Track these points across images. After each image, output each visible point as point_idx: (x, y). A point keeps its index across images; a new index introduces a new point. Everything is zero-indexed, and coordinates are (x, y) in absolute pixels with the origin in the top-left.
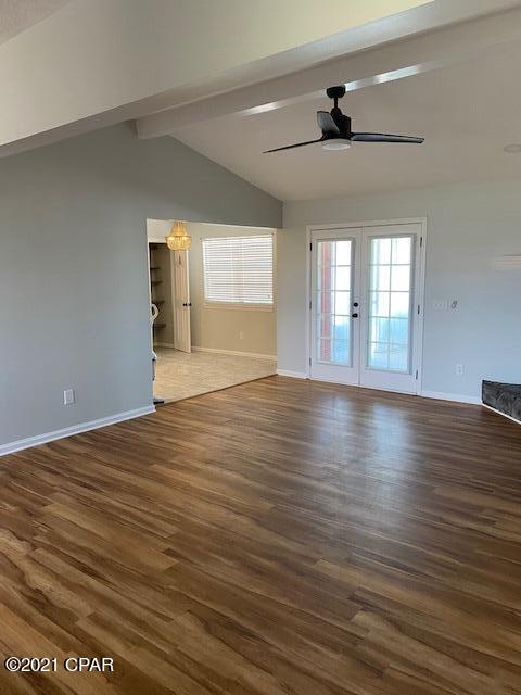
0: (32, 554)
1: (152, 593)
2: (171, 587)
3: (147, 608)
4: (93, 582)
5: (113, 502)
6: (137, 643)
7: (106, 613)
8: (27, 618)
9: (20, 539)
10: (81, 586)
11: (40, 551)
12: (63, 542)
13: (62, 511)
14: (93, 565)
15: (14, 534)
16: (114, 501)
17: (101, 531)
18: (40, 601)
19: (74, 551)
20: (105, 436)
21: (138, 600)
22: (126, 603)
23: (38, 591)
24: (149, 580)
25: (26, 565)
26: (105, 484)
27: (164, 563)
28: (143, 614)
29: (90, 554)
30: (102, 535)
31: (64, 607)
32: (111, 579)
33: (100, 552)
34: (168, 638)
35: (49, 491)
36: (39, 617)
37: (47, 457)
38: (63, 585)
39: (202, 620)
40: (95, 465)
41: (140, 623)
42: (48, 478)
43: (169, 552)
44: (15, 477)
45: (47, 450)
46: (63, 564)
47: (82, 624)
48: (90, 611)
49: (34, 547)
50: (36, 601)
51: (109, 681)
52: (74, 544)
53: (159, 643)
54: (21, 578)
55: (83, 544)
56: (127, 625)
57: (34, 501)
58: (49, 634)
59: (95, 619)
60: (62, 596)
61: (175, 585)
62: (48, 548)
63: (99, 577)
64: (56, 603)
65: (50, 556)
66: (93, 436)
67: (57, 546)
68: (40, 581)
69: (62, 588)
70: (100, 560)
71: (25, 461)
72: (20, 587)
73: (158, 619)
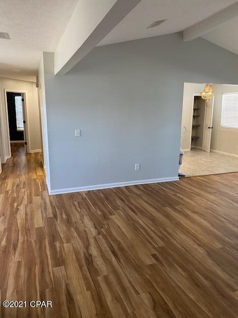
0: (97, 237)
1: (137, 275)
2: (147, 276)
3: (130, 282)
4: (114, 259)
5: (140, 221)
6: (117, 299)
7: (112, 278)
8: (81, 267)
9: (96, 228)
10: (108, 260)
11: (100, 236)
12: (110, 234)
13: (117, 220)
14: (118, 251)
15: (94, 225)
17: (129, 235)
18: (89, 260)
19: (113, 241)
20: (151, 187)
21: (129, 276)
22: (123, 276)
23: (90, 255)
24: (138, 268)
25: (92, 241)
26: (141, 212)
27: (149, 261)
28: (127, 285)
29: (119, 244)
30: (128, 237)
31: (97, 267)
32: (122, 261)
33: (124, 245)
34: (133, 304)
35: (116, 208)
36: (85, 268)
37: (123, 192)
38: (102, 256)
39: (153, 300)
40: (140, 201)
41: (124, 290)
42: (119, 202)
43: (154, 256)
44: (107, 199)
45: (125, 189)
46: (106, 245)
47: (100, 279)
48: (105, 273)
49: (99, 234)
50: (88, 260)
51: (97, 315)
52: (115, 237)
53: (127, 305)
54: (87, 247)
55: (119, 239)
56: (117, 288)
57: (109, 212)
58: (85, 278)
59: (106, 279)
60: (99, 262)
61: (149, 275)
62: (104, 236)
63: (118, 258)
64: (95, 264)
65: (103, 240)
66: (146, 186)
67: (108, 236)
68: (94, 251)
69: (101, 258)
70: (121, 249)
71: (114, 192)
72: (85, 251)
73: (132, 291)
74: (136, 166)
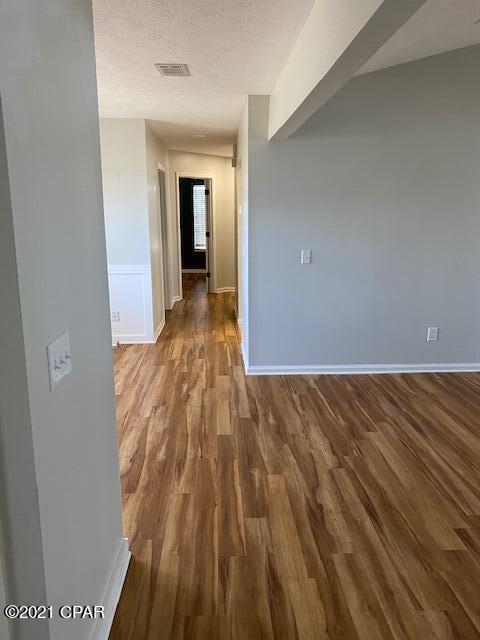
0: (335, 471)
1: (418, 567)
2: (442, 573)
3: (403, 580)
4: (368, 523)
5: (433, 453)
6: (373, 610)
7: (363, 561)
8: (299, 525)
9: (334, 453)
10: (356, 522)
11: (342, 471)
12: (365, 472)
13: (380, 442)
14: (379, 507)
15: (332, 447)
16: (434, 451)
17: (404, 477)
18: (317, 515)
19: (369, 485)
20: (462, 381)
21: (400, 566)
22: (386, 561)
23: (320, 507)
24: (422, 552)
25: (324, 478)
26: (434, 431)
27: (449, 542)
28: (397, 585)
29: (382, 494)
30: (402, 481)
31: (332, 533)
32: (386, 530)
33: (392, 497)
34: (408, 628)
35: (380, 418)
36: (308, 530)
37: (395, 386)
38: (343, 512)
39: (455, 630)
40: (435, 408)
41: (388, 593)
42: (386, 406)
43: (461, 533)
44: (359, 395)
45: (399, 380)
46: (352, 490)
47: (336, 558)
48: (349, 550)
49: (340, 466)
50: (314, 515)
51: (327, 631)
52: (373, 479)
53: (394, 626)
54: (314, 489)
55: (381, 481)
56: (374, 586)
57: (362, 423)
58: (307, 551)
59: (350, 561)
60: (336, 523)
61: (448, 573)
62: (350, 473)
63: (376, 521)
64: (328, 525)
65: (348, 481)
66: (449, 379)
67: (359, 473)
68: (327, 499)
69: (341, 516)
70: (387, 505)
71: (377, 385)
72: (309, 496)
73: (408, 600)
74: (431, 333)
